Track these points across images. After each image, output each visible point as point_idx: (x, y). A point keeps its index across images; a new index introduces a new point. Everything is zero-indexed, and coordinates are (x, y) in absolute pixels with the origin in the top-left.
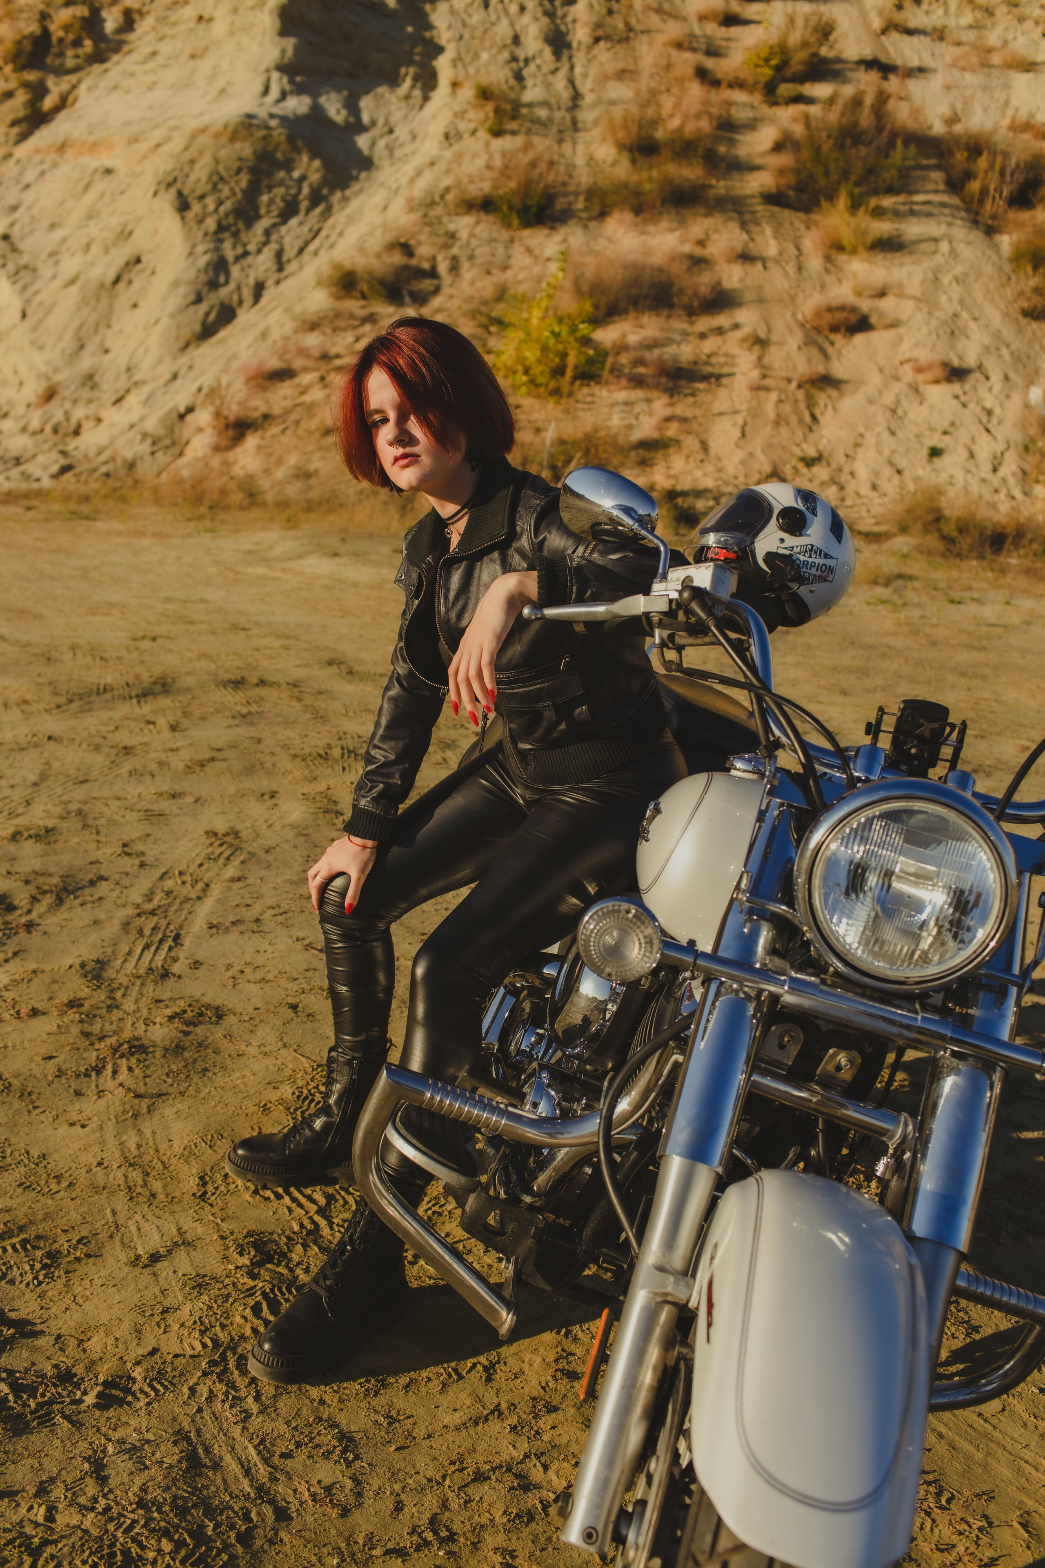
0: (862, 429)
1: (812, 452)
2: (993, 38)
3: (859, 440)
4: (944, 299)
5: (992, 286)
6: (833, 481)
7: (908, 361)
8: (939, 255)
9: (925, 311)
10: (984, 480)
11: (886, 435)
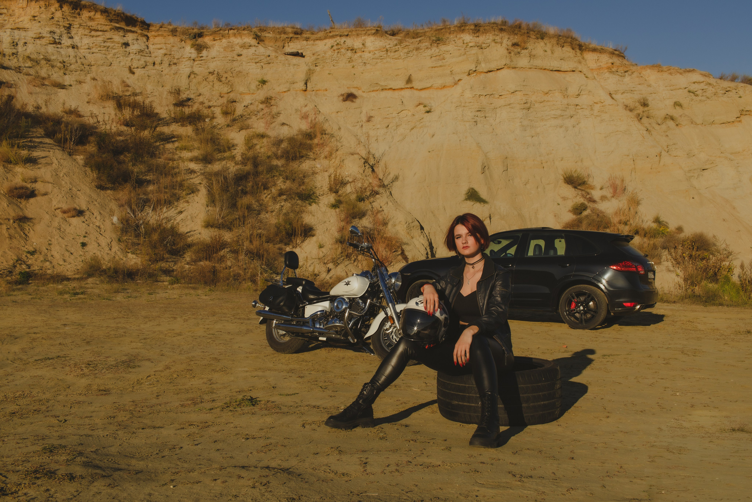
0: (50, 238)
1: (31, 249)
2: (43, 73)
3: (50, 242)
4: (63, 183)
5: (80, 177)
6: (46, 260)
7: (59, 208)
8: (54, 164)
9: (57, 187)
10: (108, 254)
11: (61, 239)
